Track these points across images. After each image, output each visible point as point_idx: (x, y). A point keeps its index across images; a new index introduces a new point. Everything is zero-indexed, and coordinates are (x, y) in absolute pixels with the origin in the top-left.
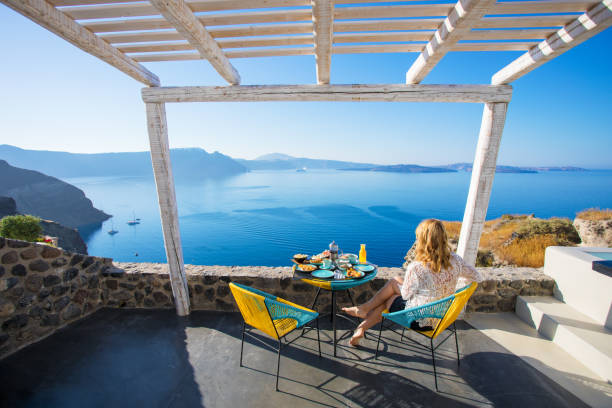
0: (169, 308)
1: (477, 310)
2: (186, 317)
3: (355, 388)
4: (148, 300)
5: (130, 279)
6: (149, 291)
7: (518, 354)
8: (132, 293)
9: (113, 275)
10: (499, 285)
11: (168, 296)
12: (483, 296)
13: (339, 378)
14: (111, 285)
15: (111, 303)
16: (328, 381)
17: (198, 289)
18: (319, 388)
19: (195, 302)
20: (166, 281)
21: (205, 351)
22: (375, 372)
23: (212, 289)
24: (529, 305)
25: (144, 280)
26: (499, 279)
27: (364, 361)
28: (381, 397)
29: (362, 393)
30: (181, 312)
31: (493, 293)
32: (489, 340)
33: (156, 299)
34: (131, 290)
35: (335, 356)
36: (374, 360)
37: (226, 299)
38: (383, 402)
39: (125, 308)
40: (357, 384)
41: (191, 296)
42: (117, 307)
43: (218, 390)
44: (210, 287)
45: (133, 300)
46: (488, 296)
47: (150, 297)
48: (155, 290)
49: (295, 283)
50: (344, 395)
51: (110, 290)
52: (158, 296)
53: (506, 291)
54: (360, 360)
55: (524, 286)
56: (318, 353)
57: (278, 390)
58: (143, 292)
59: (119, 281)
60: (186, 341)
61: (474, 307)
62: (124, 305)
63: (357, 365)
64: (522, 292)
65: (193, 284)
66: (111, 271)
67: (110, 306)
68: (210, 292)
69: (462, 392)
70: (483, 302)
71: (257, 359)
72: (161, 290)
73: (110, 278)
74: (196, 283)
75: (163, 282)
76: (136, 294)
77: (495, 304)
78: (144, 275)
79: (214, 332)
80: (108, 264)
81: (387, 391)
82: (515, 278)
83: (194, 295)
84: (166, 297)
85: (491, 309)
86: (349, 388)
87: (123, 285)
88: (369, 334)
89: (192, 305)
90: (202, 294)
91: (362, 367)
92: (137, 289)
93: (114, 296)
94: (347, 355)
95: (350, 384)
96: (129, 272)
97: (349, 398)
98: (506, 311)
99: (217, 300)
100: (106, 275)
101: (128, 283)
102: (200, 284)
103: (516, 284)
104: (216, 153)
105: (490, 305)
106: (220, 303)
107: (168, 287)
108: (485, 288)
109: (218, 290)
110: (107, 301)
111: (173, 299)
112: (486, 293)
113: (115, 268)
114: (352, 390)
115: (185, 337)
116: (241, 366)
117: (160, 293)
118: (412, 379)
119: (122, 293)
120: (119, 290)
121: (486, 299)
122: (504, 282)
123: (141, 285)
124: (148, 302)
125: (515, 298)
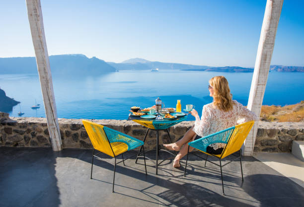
0: (47, 147)
1: (263, 150)
2: (58, 152)
3: (167, 191)
4: (33, 141)
5: (20, 127)
6: (34, 135)
7: (287, 176)
8: (22, 137)
9: (9, 124)
10: (279, 133)
11: (47, 138)
12: (268, 140)
13: (156, 186)
14: (8, 131)
15: (7, 143)
16: (149, 188)
17: (68, 134)
18: (141, 191)
19: (66, 142)
20: (45, 128)
21: (68, 170)
22: (182, 184)
23: (77, 133)
24: (301, 146)
25: (30, 128)
26: (280, 128)
27: (177, 177)
28: (183, 197)
29: (171, 194)
30: (55, 149)
31: (275, 138)
32: (268, 168)
33: (39, 141)
34: (21, 134)
35: (157, 174)
36: (184, 177)
37: (86, 141)
38: (184, 200)
39: (17, 147)
40: (168, 189)
41: (62, 138)
42: (12, 146)
43: (73, 191)
44: (75, 132)
45: (23, 141)
46: (272, 141)
47: (35, 139)
48: (38, 134)
49: (134, 129)
50: (158, 195)
51: (7, 134)
52: (40, 138)
53: (284, 137)
54: (173, 176)
55: (298, 133)
56: (145, 173)
57: (113, 192)
58: (30, 135)
59: (13, 128)
60: (55, 165)
61: (261, 148)
62: (17, 144)
63: (170, 179)
64: (297, 138)
65: (64, 130)
66: (7, 121)
67: (7, 146)
68: (76, 136)
69: (241, 195)
70: (267, 144)
71: (103, 175)
72: (42, 134)
73: (7, 126)
74: (66, 130)
75: (43, 129)
76: (25, 138)
77: (276, 146)
78: (30, 124)
79: (76, 160)
80: (6, 117)
81: (188, 194)
82: (292, 128)
83: (65, 138)
84: (46, 139)
85: (274, 150)
86: (163, 191)
87: (16, 131)
88: (183, 162)
89: (63, 145)
90: (70, 137)
91: (174, 180)
92: (26, 134)
93: (9, 138)
94: (165, 174)
95: (164, 189)
96: (20, 122)
97: (161, 197)
98: (284, 151)
99: (81, 141)
100: (4, 124)
101: (19, 129)
102: (69, 130)
103: (292, 132)
104: (94, 58)
105: (272, 147)
106: (82, 143)
107: (47, 132)
108: (268, 135)
109: (81, 135)
110: (5, 142)
111: (50, 140)
112: (270, 138)
113: (10, 120)
114: (164, 192)
115: (55, 163)
116: (91, 178)
117: (42, 137)
118: (208, 188)
119: (15, 136)
120: (13, 134)
121: (270, 143)
122: (283, 130)
123: (29, 131)
124: (33, 143)
125: (291, 142)
